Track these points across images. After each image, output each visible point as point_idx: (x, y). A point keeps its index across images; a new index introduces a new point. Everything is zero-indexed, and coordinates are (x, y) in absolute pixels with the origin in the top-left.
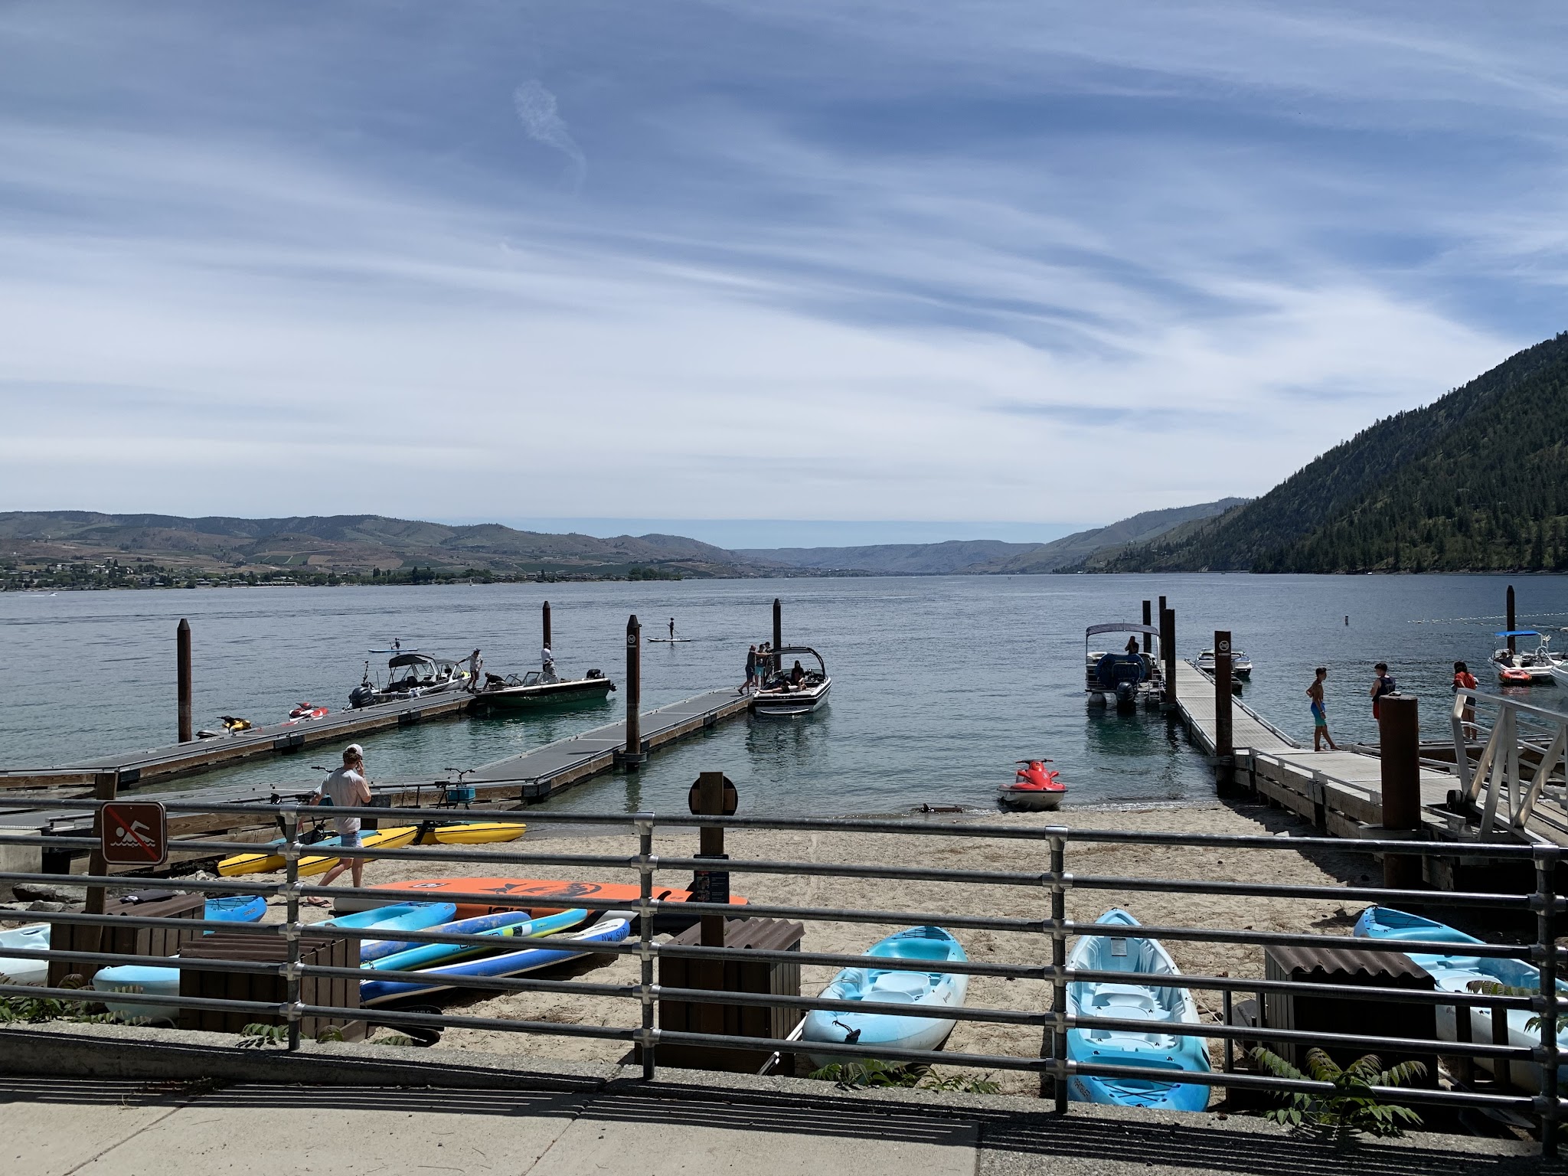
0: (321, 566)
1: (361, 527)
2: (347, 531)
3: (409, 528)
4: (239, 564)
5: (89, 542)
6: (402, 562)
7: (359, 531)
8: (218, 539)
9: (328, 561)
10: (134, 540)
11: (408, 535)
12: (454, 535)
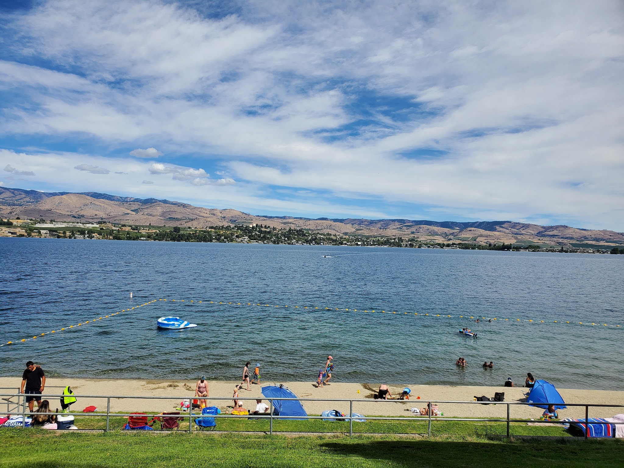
0: (481, 242)
1: (503, 226)
2: (497, 227)
3: (524, 226)
4: (450, 239)
5: (402, 230)
6: (516, 241)
7: (503, 227)
8: (446, 230)
9: (485, 239)
10: (416, 230)
11: (523, 230)
12: (543, 230)
